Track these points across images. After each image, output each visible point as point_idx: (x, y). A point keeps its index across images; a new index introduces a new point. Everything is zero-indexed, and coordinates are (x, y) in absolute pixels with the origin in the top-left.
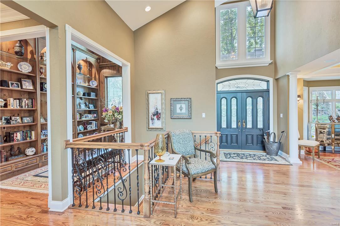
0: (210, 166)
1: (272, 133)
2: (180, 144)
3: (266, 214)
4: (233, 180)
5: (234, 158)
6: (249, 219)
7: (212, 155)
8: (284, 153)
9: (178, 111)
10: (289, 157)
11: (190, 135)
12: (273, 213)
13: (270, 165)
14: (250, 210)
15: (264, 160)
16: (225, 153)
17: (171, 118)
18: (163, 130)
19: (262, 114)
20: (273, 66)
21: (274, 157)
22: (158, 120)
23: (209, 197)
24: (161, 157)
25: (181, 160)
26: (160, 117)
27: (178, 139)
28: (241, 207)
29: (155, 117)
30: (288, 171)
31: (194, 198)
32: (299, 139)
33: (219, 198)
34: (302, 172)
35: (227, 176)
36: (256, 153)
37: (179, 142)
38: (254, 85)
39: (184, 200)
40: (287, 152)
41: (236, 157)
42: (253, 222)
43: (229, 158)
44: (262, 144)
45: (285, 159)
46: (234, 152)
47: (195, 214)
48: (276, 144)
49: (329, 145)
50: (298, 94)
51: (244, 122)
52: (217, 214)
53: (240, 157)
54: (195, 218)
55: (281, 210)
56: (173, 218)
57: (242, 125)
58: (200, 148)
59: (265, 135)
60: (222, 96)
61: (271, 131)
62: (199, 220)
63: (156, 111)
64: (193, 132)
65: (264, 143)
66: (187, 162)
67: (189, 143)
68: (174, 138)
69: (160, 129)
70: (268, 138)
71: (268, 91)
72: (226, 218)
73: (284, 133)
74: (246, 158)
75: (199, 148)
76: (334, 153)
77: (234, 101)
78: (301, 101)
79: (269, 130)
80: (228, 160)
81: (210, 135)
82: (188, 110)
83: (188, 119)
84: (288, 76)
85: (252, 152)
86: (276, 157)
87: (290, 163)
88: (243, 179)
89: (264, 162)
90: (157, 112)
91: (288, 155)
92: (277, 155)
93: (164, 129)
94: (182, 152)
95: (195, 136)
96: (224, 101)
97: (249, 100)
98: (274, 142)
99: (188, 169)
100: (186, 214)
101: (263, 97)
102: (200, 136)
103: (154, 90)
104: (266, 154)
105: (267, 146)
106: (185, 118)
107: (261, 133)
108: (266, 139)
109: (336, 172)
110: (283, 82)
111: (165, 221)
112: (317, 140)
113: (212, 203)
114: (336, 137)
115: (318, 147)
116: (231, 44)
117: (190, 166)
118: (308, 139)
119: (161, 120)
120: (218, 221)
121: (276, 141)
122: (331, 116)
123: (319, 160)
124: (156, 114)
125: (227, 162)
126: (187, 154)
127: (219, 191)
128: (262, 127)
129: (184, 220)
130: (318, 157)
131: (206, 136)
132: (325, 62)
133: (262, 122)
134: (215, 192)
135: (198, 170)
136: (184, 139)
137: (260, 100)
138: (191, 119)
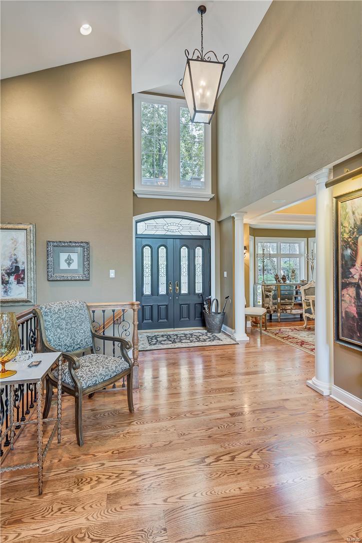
0: (119, 365)
1: (214, 299)
2: (62, 329)
3: (209, 432)
4: (161, 381)
5: (162, 344)
6: (185, 450)
7: (124, 345)
8: (228, 328)
9: (63, 266)
10: (235, 332)
11: (82, 310)
12: (219, 428)
13: (213, 348)
14: (186, 433)
15: (205, 340)
16: (149, 337)
17: (49, 281)
18: (31, 304)
19: (201, 273)
20: (215, 202)
21: (216, 334)
22: (18, 283)
23: (118, 425)
24: (6, 364)
25: (60, 363)
26: (23, 279)
27: (56, 321)
28: (172, 430)
29: (12, 278)
30: (234, 353)
31: (88, 434)
32: (245, 307)
33: (135, 423)
34: (250, 353)
35: (151, 376)
36: (194, 331)
37: (58, 327)
38: (190, 228)
39: (65, 444)
40: (232, 326)
41: (165, 340)
42: (190, 455)
43: (154, 344)
44: (201, 317)
45: (230, 336)
46: (162, 334)
47: (86, 472)
48: (219, 316)
49: (274, 312)
50: (245, 245)
51: (178, 284)
52: (132, 456)
53: (170, 341)
54: (87, 479)
55: (228, 419)
56: (34, 499)
57: (174, 289)
58: (104, 334)
59: (205, 303)
60: (144, 244)
61: (213, 296)
62: (93, 483)
63: (15, 264)
64: (89, 305)
65: (204, 316)
66: (73, 365)
67: (81, 325)
68: (48, 318)
69: (23, 301)
70: (209, 308)
71: (208, 238)
72: (146, 461)
73: (228, 298)
74: (180, 341)
75: (102, 334)
76: (280, 322)
77: (162, 251)
78: (247, 255)
79: (210, 295)
80: (153, 347)
81: (120, 308)
82: (84, 265)
83: (82, 280)
84: (233, 218)
85: (187, 331)
86: (219, 335)
87: (235, 341)
88: (176, 377)
89: (204, 344)
90: (17, 268)
91: (233, 331)
92: (220, 332)
93: (32, 301)
94: (65, 345)
95: (94, 312)
96: (147, 251)
97: (184, 251)
98: (217, 313)
99: (76, 379)
100: (66, 478)
101: (202, 248)
102: (104, 311)
103: (9, 223)
104: (205, 331)
105: (209, 319)
106: (77, 278)
107: (200, 300)
108: (206, 309)
109: (284, 346)
110: (226, 226)
111: (11, 512)
112: (263, 306)
113: (122, 436)
114: (282, 301)
115: (265, 315)
116: (159, 165)
117: (79, 373)
118: (254, 306)
119: (26, 284)
120: (131, 472)
121: (219, 311)
122: (277, 275)
123: (266, 333)
124: (13, 273)
125: (151, 352)
126: (75, 348)
127: (136, 407)
128: (201, 291)
129: (60, 494)
130: (265, 329)
131: (113, 311)
132: (273, 202)
133: (201, 284)
134: (128, 411)
135: (95, 378)
136: (71, 320)
137: (199, 251)
138: (89, 280)
